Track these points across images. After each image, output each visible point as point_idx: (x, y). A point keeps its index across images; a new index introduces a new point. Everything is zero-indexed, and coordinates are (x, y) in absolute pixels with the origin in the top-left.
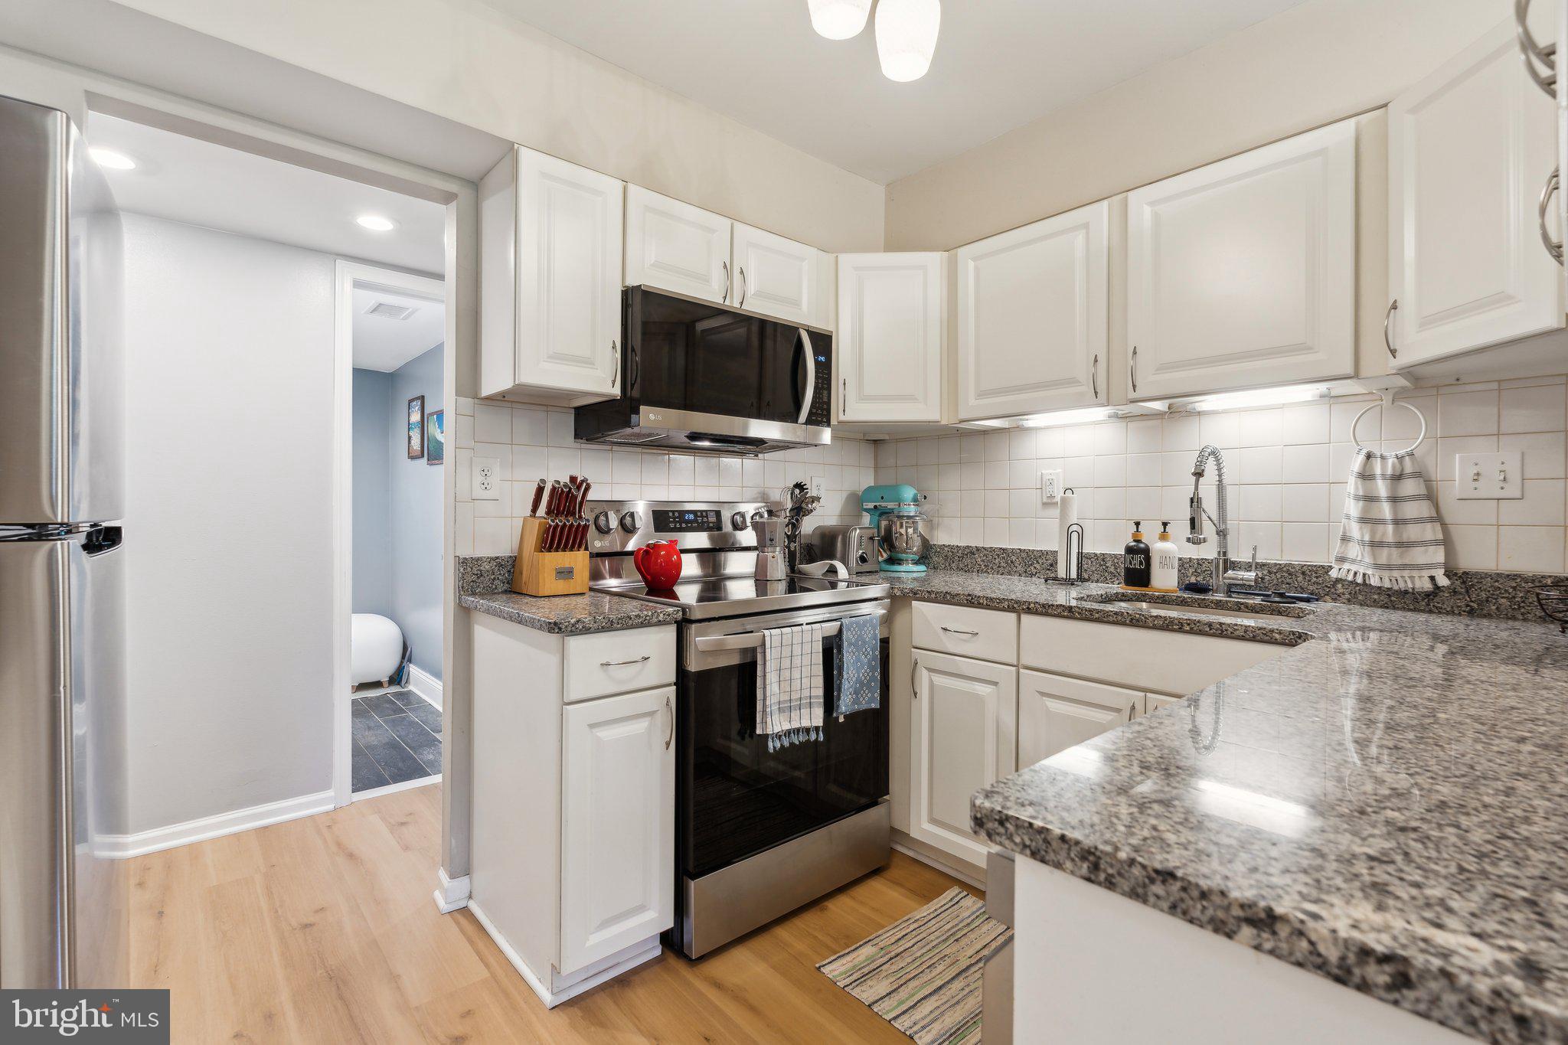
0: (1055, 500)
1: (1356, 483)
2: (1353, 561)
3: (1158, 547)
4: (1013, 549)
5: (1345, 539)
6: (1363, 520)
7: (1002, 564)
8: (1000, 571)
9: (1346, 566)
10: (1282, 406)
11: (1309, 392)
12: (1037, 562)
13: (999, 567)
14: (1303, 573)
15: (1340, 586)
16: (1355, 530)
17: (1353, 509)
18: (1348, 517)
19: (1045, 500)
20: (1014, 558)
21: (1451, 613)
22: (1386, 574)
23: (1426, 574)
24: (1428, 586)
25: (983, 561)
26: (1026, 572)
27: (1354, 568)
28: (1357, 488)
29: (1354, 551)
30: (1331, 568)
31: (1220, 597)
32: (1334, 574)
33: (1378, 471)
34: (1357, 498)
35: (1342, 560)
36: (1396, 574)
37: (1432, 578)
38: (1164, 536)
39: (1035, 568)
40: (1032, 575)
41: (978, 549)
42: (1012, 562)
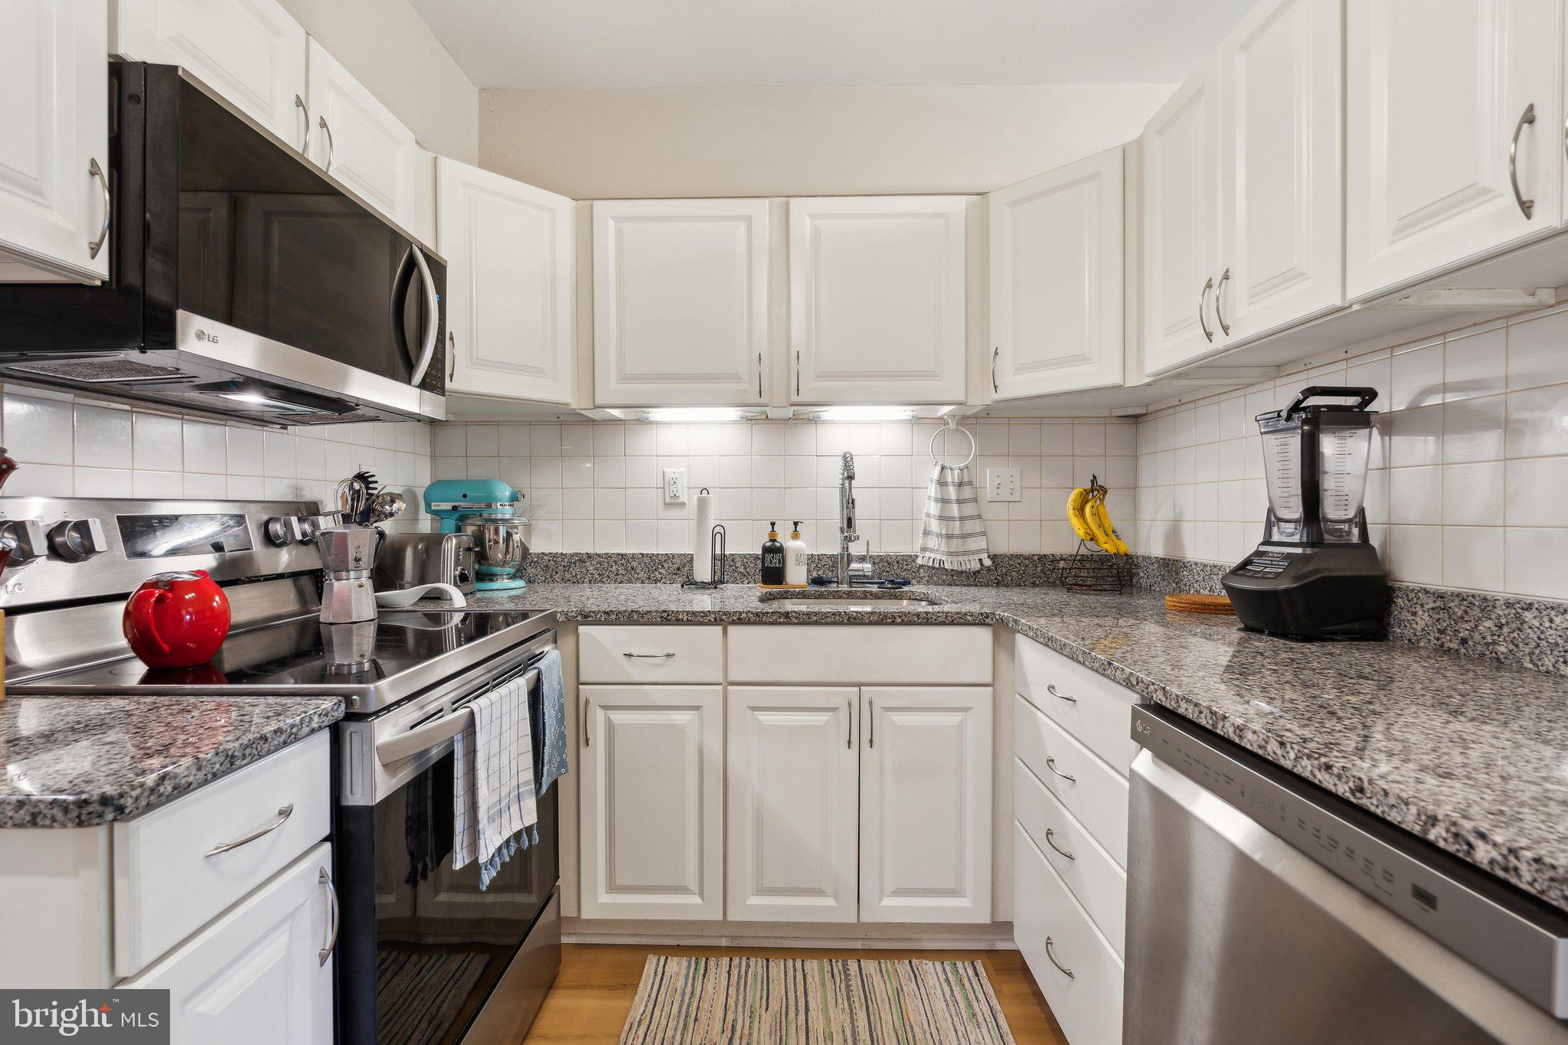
0: (680, 500)
1: (936, 489)
2: (932, 550)
3: (790, 545)
4: (633, 554)
5: (926, 533)
6: (941, 518)
7: (621, 572)
8: (618, 579)
9: (928, 554)
10: (879, 423)
11: (905, 413)
12: (663, 566)
13: (617, 575)
14: (898, 562)
15: (922, 571)
16: (935, 526)
17: (934, 509)
18: (928, 515)
19: (668, 500)
20: (635, 564)
21: (987, 586)
22: (955, 559)
23: (977, 557)
24: (976, 566)
25: (597, 569)
26: (649, 578)
27: (933, 556)
28: (936, 493)
29: (932, 542)
30: (917, 557)
31: (845, 587)
32: (919, 561)
33: (950, 479)
34: (937, 500)
35: (924, 549)
36: (961, 558)
37: (980, 560)
38: (796, 535)
39: (660, 573)
40: (656, 581)
41: (589, 556)
42: (633, 568)
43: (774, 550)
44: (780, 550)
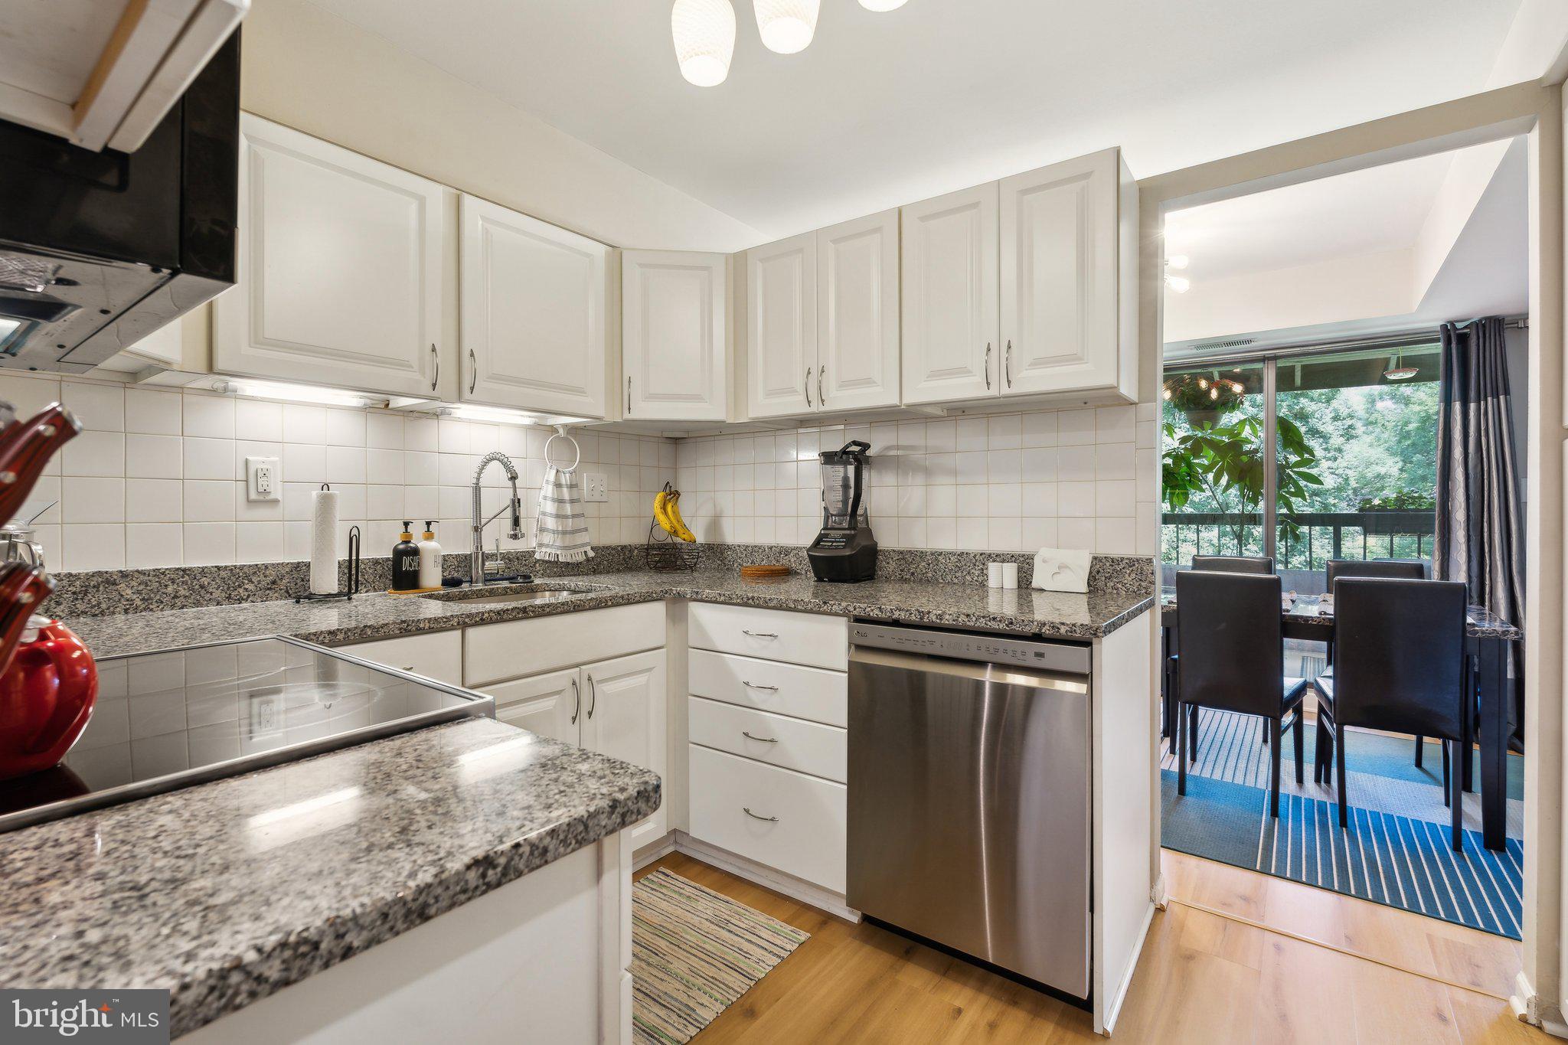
0: (272, 497)
1: (553, 490)
2: (547, 546)
3: (425, 545)
4: (203, 569)
5: (542, 530)
6: (558, 516)
7: (182, 592)
8: (175, 602)
9: (544, 550)
10: (496, 424)
11: (526, 418)
12: (251, 581)
13: (176, 597)
14: (518, 559)
15: (537, 565)
16: (551, 523)
17: (550, 507)
18: (544, 514)
19: (253, 496)
20: (205, 581)
21: (587, 574)
22: (569, 552)
23: (583, 550)
24: (581, 558)
25: (139, 592)
26: (229, 598)
27: (548, 550)
28: (553, 493)
29: (547, 538)
30: (534, 552)
31: (480, 586)
32: (537, 556)
33: (563, 482)
34: (554, 500)
35: (541, 545)
36: (572, 551)
37: (585, 552)
38: (429, 535)
39: (246, 589)
40: (240, 601)
41: (124, 575)
42: (202, 587)
43: (407, 553)
44: (415, 552)
